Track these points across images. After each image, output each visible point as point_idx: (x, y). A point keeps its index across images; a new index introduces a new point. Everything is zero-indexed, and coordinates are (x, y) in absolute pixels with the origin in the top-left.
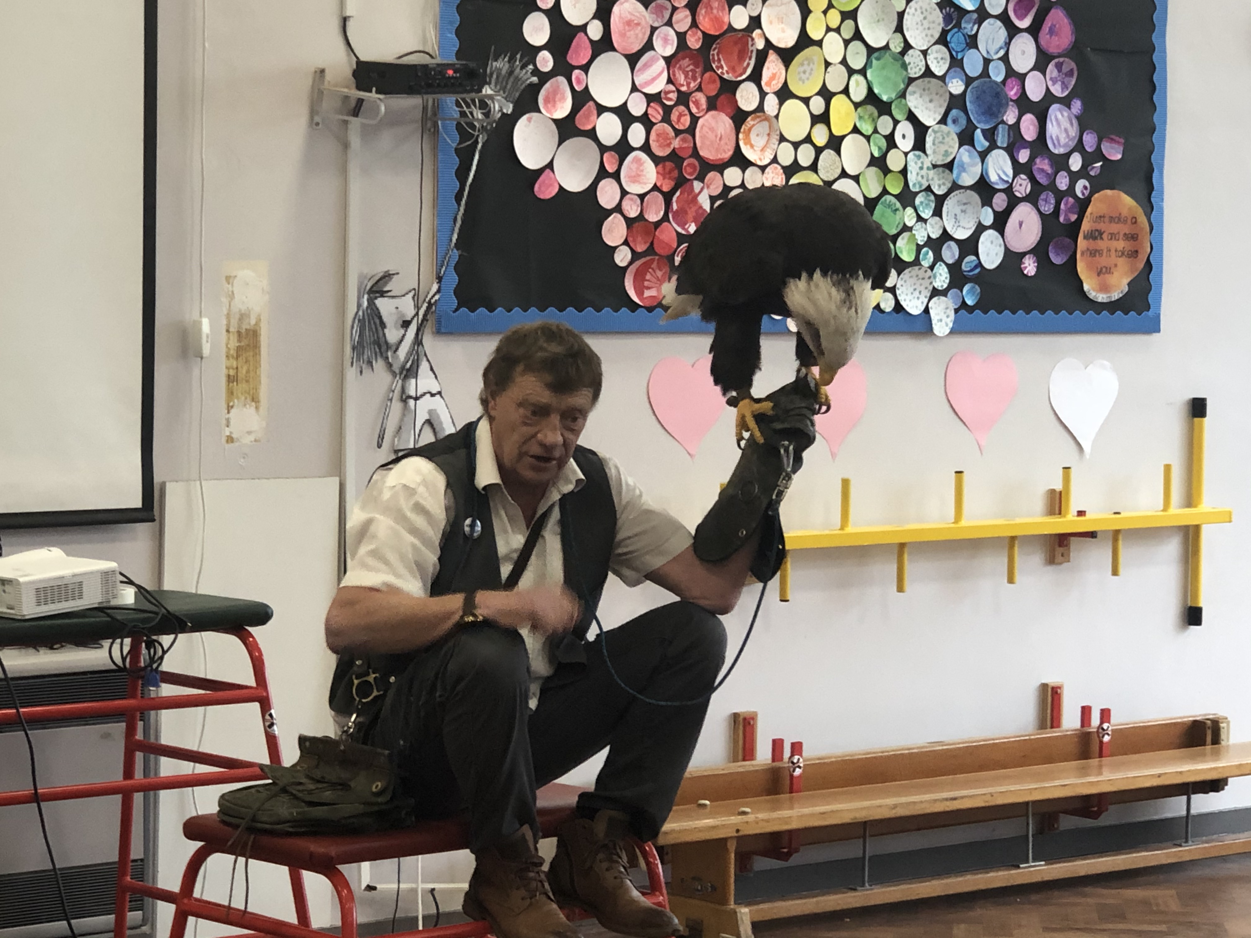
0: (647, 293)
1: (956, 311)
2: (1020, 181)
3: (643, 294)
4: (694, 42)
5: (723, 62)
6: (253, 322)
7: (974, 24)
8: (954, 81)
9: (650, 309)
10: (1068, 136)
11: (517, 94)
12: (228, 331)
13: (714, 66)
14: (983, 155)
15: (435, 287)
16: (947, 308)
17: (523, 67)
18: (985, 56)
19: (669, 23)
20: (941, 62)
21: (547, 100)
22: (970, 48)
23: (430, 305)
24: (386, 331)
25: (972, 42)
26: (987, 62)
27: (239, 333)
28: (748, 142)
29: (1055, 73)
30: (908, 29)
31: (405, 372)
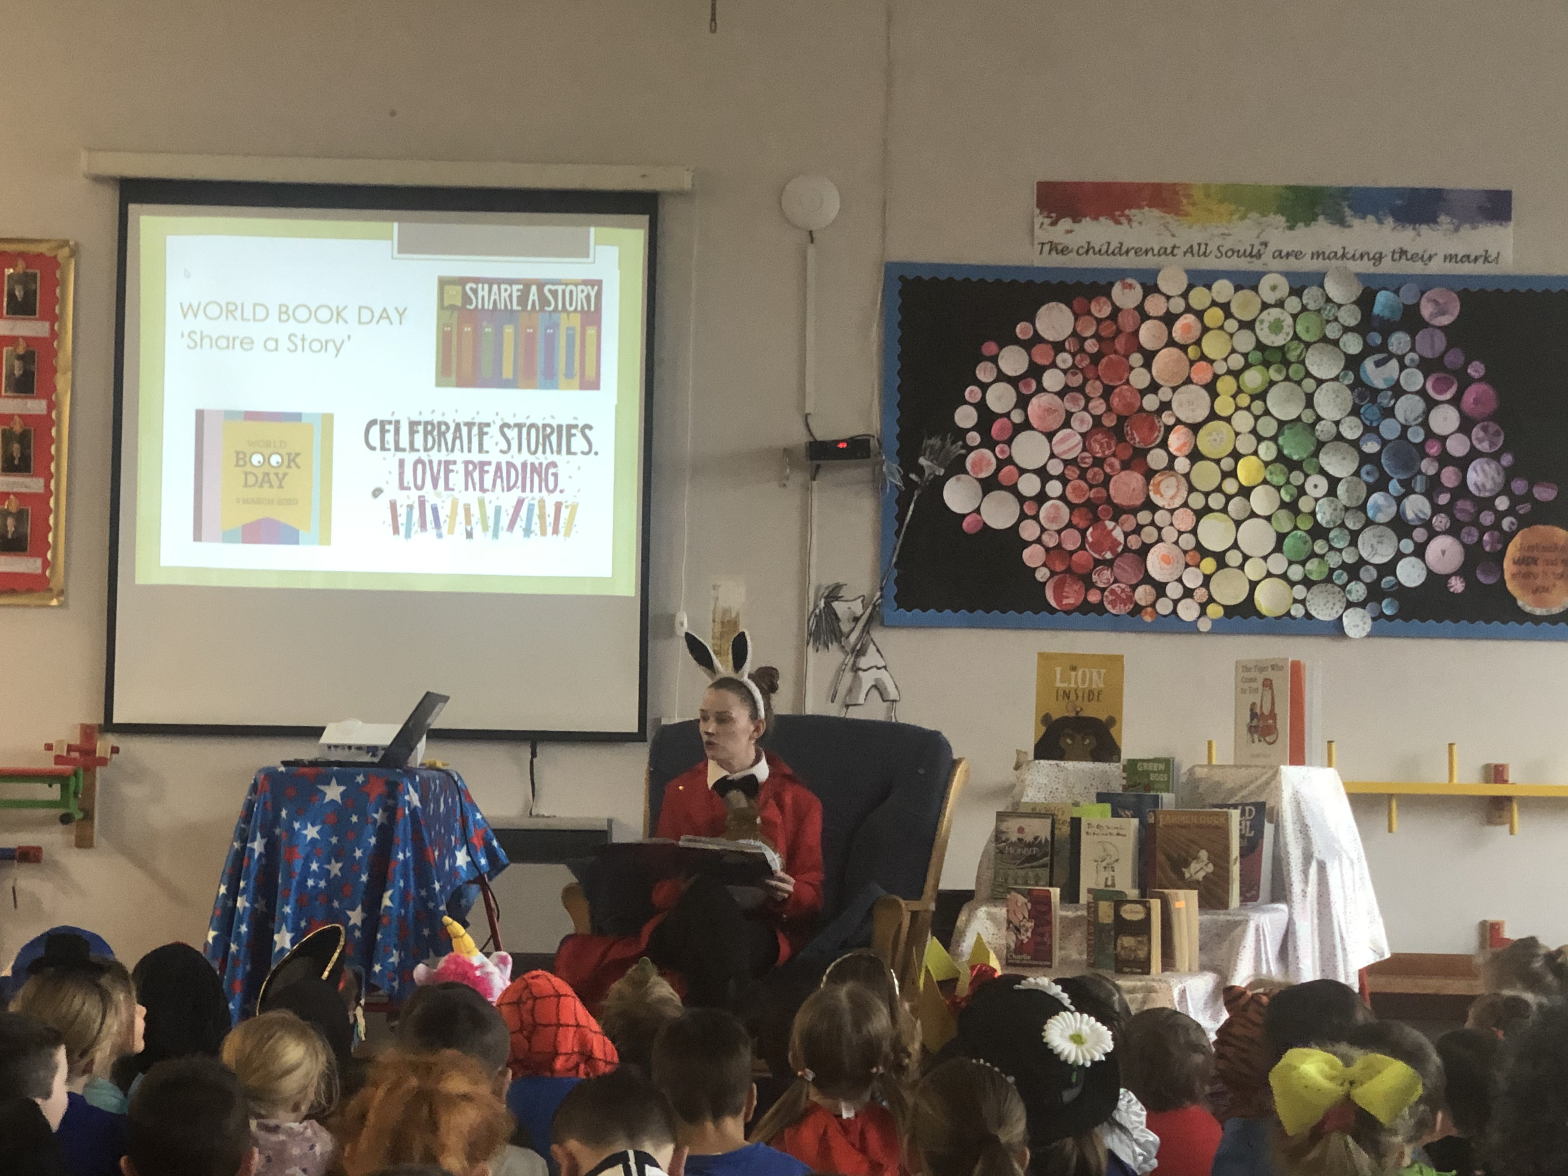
0: (1065, 602)
1: (1374, 619)
2: (1439, 519)
3: (1061, 602)
4: (1109, 422)
5: (1135, 435)
6: (733, 615)
7: (1391, 399)
8: (1369, 444)
9: (1068, 613)
10: (1495, 483)
11: (948, 463)
12: (714, 621)
13: (1128, 439)
14: (1399, 500)
15: (878, 594)
16: (1364, 616)
17: (954, 442)
18: (1403, 422)
19: (1086, 409)
20: (1355, 430)
21: (974, 465)
22: (1385, 418)
23: (875, 606)
24: (841, 624)
25: (1389, 413)
26: (1405, 428)
27: (723, 623)
28: (1158, 492)
29: (1481, 434)
30: (1319, 406)
31: (855, 653)
